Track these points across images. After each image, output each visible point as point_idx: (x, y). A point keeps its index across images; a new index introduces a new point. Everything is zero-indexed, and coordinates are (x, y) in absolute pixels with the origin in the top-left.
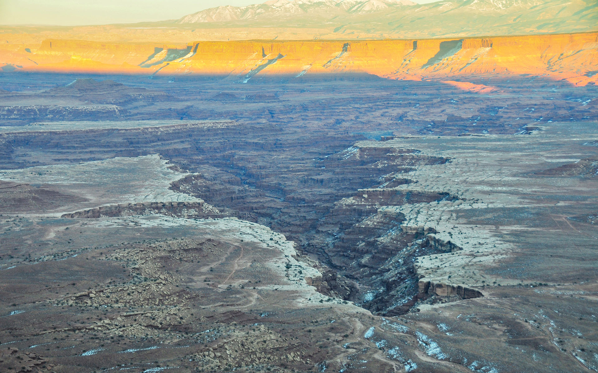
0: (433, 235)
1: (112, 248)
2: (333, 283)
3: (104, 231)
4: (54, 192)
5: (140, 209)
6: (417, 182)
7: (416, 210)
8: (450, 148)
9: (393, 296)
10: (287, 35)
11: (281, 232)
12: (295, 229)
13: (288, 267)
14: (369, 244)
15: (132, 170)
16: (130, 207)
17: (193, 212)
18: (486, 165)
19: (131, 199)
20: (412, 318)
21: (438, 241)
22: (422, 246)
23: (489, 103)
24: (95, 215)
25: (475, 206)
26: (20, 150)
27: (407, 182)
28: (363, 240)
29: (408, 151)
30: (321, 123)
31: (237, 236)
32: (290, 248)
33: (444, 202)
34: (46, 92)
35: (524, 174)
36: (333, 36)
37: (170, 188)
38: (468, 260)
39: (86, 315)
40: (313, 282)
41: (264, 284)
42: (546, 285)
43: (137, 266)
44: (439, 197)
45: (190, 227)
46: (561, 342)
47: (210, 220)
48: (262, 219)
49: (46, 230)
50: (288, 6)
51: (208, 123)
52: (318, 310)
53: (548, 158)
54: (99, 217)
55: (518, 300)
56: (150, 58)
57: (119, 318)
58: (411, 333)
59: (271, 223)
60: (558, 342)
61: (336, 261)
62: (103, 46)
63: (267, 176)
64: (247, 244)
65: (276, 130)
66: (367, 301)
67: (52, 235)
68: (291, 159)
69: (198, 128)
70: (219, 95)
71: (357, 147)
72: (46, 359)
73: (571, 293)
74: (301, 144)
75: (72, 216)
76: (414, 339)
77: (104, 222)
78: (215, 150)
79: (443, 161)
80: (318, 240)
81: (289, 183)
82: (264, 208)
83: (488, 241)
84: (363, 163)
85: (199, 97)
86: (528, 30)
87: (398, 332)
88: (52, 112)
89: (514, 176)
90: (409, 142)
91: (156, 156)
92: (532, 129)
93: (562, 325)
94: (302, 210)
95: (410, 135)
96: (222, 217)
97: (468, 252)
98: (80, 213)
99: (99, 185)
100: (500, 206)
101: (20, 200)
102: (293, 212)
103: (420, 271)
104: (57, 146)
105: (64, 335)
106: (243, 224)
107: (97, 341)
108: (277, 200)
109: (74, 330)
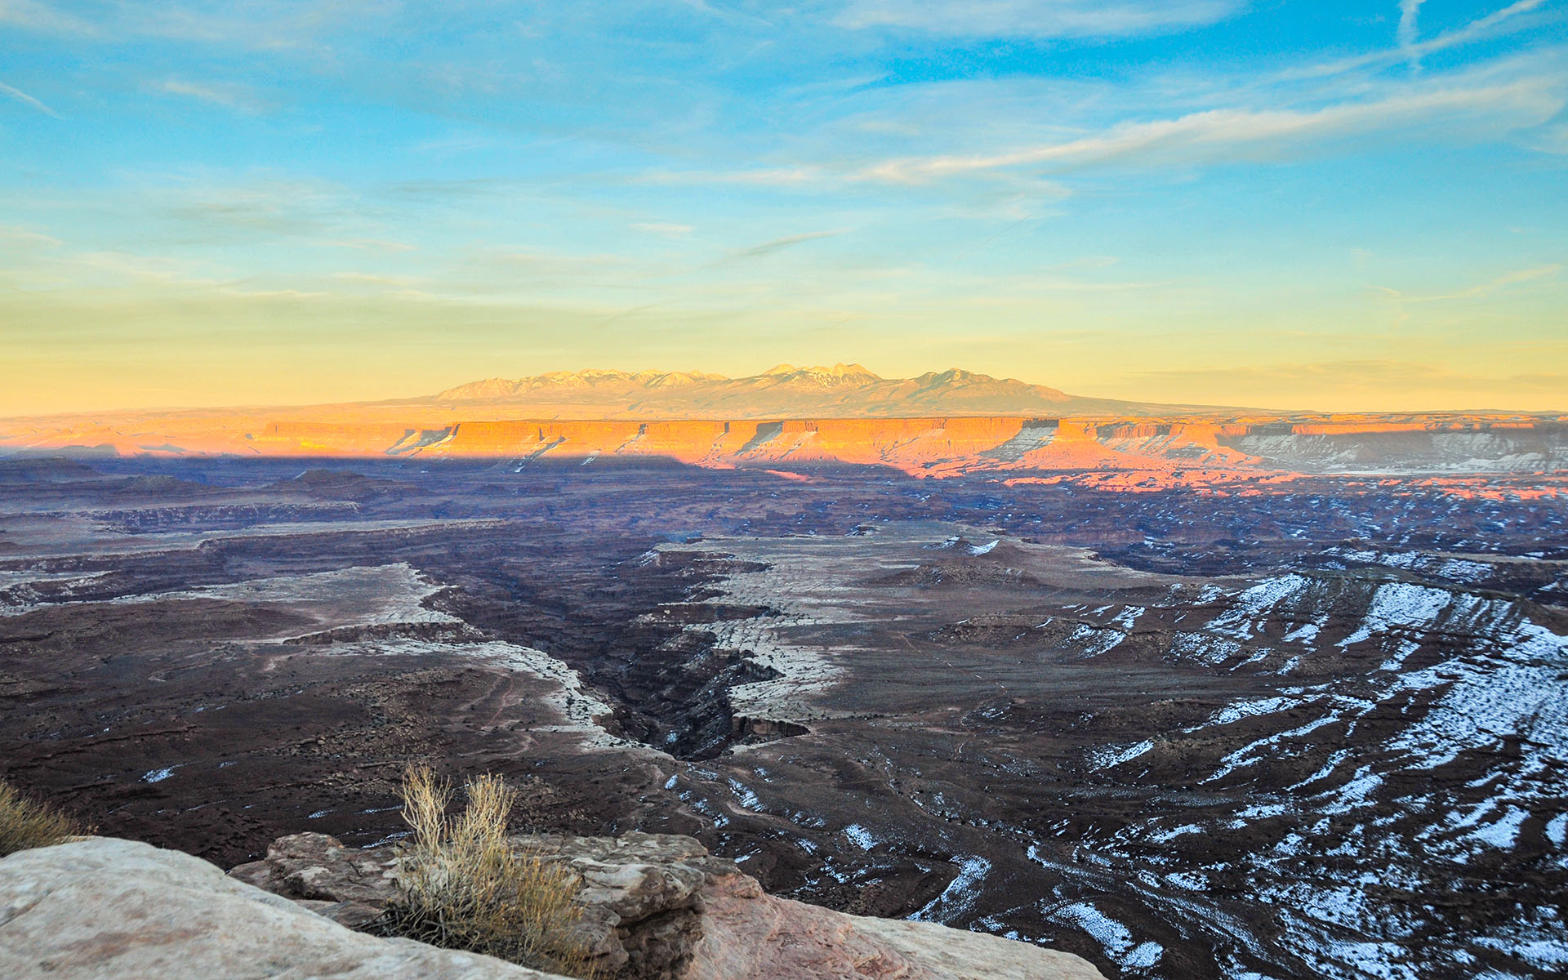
0: (750, 659)
1: (347, 682)
2: (627, 721)
3: (337, 660)
4: (273, 612)
5: (383, 632)
6: (731, 593)
7: (729, 628)
8: (771, 552)
9: (702, 735)
10: (570, 413)
11: (562, 659)
12: (580, 654)
13: (570, 702)
14: (671, 672)
15: (373, 583)
16: (369, 629)
17: (450, 635)
18: (812, 573)
19: (371, 620)
20: (724, 762)
21: (756, 666)
22: (737, 672)
23: (816, 498)
24: (327, 640)
25: (801, 622)
26: (235, 560)
27: (719, 594)
28: (664, 667)
29: (720, 556)
30: (613, 522)
31: (506, 664)
32: (572, 679)
33: (763, 618)
34: (268, 487)
35: (856, 584)
36: (628, 415)
37: (421, 605)
38: (792, 689)
39: (314, 767)
40: (600, 720)
41: (540, 725)
42: (882, 717)
43: (377, 705)
44: (757, 612)
45: (445, 654)
46: (897, 784)
47: (471, 645)
48: (537, 642)
49: (265, 660)
50: (571, 379)
51: (470, 523)
52: (605, 757)
53: (883, 563)
54: (331, 642)
55: (850, 736)
56: (398, 444)
57: (355, 771)
58: (722, 780)
59: (548, 648)
60: (894, 784)
61: (632, 695)
62: (341, 429)
63: (544, 588)
64: (519, 674)
65: (556, 531)
66: (670, 743)
67: (271, 666)
68: (574, 567)
69: (458, 530)
70: (484, 488)
71: (657, 551)
72: (264, 823)
73: (910, 724)
74: (587, 548)
75: (297, 642)
76: (726, 787)
77: (337, 650)
78: (479, 556)
79: (762, 568)
80: (608, 668)
81: (574, 597)
82: (540, 628)
83: (815, 665)
84: (664, 571)
85: (459, 491)
86: (858, 413)
87: (707, 780)
88: (275, 512)
89: (846, 585)
90: (720, 545)
91: (404, 565)
92: (865, 529)
93: (898, 762)
94: (589, 631)
95: (722, 537)
96: (486, 641)
97: (791, 680)
98: (306, 638)
99: (331, 602)
100: (830, 622)
101: (232, 623)
102: (577, 633)
103: (734, 704)
104: (278, 554)
105: (286, 792)
106: (513, 650)
107: (328, 800)
108: (558, 619)
109: (298, 787)
